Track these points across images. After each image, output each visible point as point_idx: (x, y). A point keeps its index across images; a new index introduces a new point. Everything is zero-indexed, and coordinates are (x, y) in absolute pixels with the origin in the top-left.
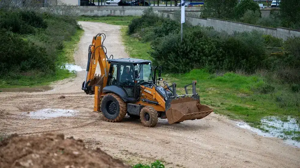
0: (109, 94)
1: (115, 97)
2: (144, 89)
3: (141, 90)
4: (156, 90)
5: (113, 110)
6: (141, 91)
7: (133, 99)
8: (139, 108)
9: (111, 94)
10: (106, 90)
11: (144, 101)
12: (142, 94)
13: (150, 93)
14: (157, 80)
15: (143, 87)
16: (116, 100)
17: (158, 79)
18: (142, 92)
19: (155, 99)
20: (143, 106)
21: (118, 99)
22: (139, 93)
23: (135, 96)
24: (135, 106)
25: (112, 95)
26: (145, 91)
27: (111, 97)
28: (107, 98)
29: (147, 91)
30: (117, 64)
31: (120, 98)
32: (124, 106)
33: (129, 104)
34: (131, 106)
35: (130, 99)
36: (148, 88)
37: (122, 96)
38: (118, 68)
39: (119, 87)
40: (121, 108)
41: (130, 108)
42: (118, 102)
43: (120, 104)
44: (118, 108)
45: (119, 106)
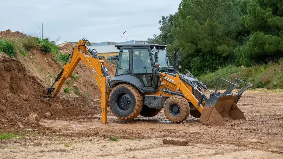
0: (121, 85)
1: (130, 88)
4: (180, 78)
5: (126, 105)
6: (161, 79)
7: (152, 89)
8: (160, 99)
9: (124, 85)
10: (117, 81)
11: (166, 92)
12: (162, 83)
13: (172, 82)
15: (163, 74)
16: (130, 93)
19: (180, 90)
20: (165, 97)
21: (133, 91)
24: (155, 98)
27: (125, 89)
28: (119, 89)
29: (168, 79)
30: (129, 49)
31: (136, 89)
32: (141, 99)
33: (146, 95)
34: (150, 98)
35: (148, 89)
36: (170, 75)
37: (137, 86)
38: (130, 52)
39: (132, 75)
40: (137, 101)
41: (148, 100)
42: (133, 95)
43: (136, 97)
44: (133, 102)
45: (135, 99)
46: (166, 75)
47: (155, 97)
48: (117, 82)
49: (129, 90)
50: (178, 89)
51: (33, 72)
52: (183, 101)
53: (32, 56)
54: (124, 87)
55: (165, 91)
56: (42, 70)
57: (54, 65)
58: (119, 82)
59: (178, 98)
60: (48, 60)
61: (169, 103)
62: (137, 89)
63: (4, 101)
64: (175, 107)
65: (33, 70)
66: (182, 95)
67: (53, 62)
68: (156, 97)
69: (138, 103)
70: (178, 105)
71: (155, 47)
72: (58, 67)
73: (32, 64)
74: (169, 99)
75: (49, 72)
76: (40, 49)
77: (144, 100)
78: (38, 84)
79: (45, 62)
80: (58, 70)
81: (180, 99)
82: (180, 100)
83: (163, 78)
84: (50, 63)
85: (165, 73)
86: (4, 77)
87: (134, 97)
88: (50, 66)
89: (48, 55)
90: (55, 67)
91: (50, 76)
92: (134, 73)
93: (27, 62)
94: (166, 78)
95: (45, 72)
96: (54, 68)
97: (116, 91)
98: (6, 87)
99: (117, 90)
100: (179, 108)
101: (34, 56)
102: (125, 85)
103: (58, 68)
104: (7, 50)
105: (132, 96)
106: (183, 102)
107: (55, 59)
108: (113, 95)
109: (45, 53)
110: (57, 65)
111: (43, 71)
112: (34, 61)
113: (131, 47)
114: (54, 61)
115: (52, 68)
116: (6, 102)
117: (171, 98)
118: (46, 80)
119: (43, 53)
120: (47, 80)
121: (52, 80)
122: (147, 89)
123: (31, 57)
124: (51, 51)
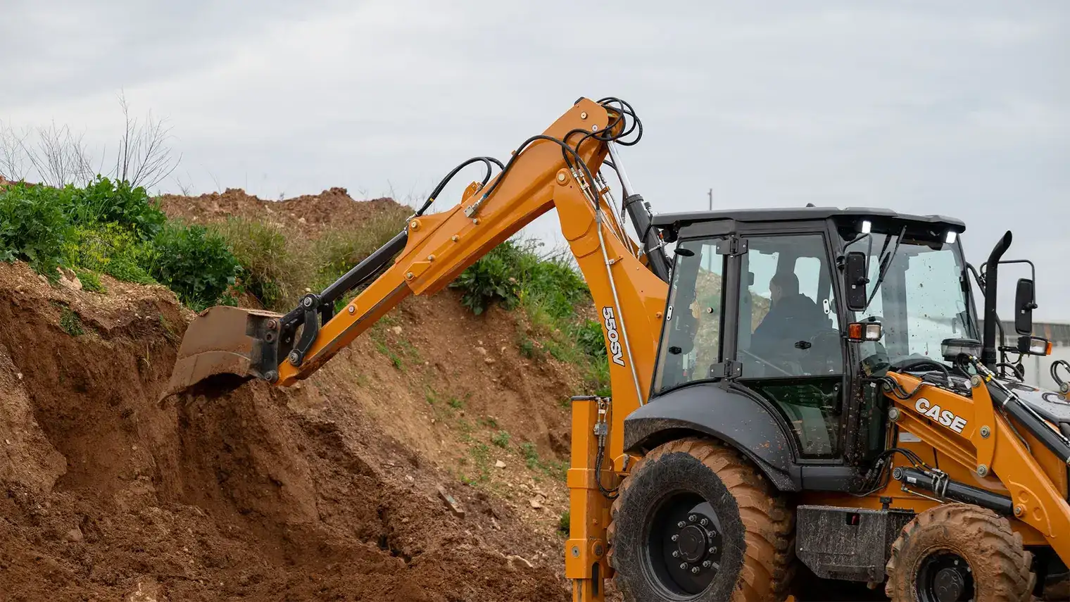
0: (668, 446)
1: (715, 463)
2: (914, 396)
3: (893, 404)
4: (997, 404)
5: (699, 563)
6: (894, 413)
7: (838, 471)
8: (880, 527)
9: (685, 447)
10: (654, 420)
11: (919, 486)
12: (903, 438)
13: (955, 425)
14: (1003, 356)
15: (910, 382)
16: (715, 492)
17: (1012, 350)
18: (903, 418)
19: (992, 475)
20: (909, 516)
21: (731, 479)
22: (883, 430)
23: (849, 447)
24: (853, 519)
25: (694, 454)
26: (920, 417)
27: (689, 467)
28: (660, 472)
29: (934, 413)
30: (723, 236)
31: (750, 471)
32: (776, 528)
33: (806, 507)
34: (824, 520)
35: (816, 471)
36: (941, 390)
37: (755, 449)
38: (726, 257)
39: (733, 389)
40: (749, 541)
41: (815, 533)
42: (732, 503)
43: (747, 518)
44: (729, 545)
45: (739, 528)
46: (921, 388)
47: (850, 515)
48: (652, 429)
49: (709, 472)
50: (983, 467)
51: (381, 411)
52: (988, 535)
53: (402, 325)
54: (687, 455)
55: (914, 480)
56: (452, 404)
57: (530, 382)
58: (659, 426)
59: (961, 516)
60: (494, 351)
61: (912, 545)
62: (758, 470)
63: (76, 534)
64: (945, 573)
65: (386, 398)
66: (1006, 503)
67: (522, 364)
68: (857, 515)
69: (753, 548)
70: (963, 563)
71: (866, 227)
72: (549, 390)
73: (392, 371)
74: (916, 523)
75: (491, 421)
76: (453, 289)
77: (790, 535)
78: (356, 466)
79: (475, 363)
80: (548, 409)
81: (973, 521)
82: (973, 529)
83: (907, 403)
84: (506, 368)
85: (917, 377)
86: (127, 414)
87: (737, 516)
88: (506, 384)
89: (496, 322)
90: (530, 392)
91: (497, 443)
92: (745, 376)
93: (359, 359)
94: (923, 406)
95: (471, 421)
96: (524, 399)
97: (642, 482)
98: (137, 470)
99: (649, 474)
100: (969, 579)
101: (416, 325)
102: (693, 447)
103: (549, 398)
104: (190, 271)
105: (728, 508)
106: (987, 543)
107: (537, 344)
108: (630, 506)
109: (478, 311)
110: (544, 382)
111: (458, 414)
112: (413, 354)
113: (728, 227)
114: (529, 356)
115: (511, 399)
116: (92, 541)
117: (924, 520)
118: (463, 462)
119: (469, 313)
120: (471, 460)
121: (500, 464)
122: (810, 471)
123: (398, 330)
124: (511, 300)
